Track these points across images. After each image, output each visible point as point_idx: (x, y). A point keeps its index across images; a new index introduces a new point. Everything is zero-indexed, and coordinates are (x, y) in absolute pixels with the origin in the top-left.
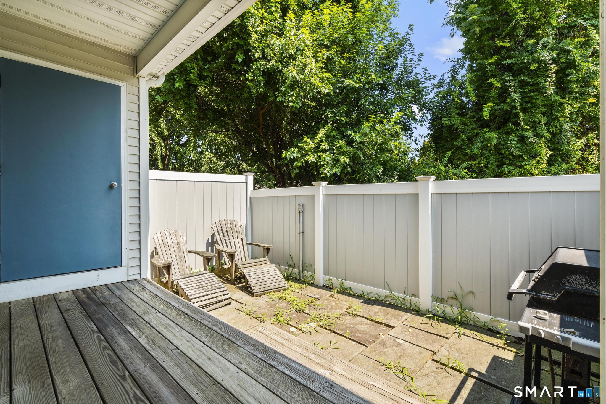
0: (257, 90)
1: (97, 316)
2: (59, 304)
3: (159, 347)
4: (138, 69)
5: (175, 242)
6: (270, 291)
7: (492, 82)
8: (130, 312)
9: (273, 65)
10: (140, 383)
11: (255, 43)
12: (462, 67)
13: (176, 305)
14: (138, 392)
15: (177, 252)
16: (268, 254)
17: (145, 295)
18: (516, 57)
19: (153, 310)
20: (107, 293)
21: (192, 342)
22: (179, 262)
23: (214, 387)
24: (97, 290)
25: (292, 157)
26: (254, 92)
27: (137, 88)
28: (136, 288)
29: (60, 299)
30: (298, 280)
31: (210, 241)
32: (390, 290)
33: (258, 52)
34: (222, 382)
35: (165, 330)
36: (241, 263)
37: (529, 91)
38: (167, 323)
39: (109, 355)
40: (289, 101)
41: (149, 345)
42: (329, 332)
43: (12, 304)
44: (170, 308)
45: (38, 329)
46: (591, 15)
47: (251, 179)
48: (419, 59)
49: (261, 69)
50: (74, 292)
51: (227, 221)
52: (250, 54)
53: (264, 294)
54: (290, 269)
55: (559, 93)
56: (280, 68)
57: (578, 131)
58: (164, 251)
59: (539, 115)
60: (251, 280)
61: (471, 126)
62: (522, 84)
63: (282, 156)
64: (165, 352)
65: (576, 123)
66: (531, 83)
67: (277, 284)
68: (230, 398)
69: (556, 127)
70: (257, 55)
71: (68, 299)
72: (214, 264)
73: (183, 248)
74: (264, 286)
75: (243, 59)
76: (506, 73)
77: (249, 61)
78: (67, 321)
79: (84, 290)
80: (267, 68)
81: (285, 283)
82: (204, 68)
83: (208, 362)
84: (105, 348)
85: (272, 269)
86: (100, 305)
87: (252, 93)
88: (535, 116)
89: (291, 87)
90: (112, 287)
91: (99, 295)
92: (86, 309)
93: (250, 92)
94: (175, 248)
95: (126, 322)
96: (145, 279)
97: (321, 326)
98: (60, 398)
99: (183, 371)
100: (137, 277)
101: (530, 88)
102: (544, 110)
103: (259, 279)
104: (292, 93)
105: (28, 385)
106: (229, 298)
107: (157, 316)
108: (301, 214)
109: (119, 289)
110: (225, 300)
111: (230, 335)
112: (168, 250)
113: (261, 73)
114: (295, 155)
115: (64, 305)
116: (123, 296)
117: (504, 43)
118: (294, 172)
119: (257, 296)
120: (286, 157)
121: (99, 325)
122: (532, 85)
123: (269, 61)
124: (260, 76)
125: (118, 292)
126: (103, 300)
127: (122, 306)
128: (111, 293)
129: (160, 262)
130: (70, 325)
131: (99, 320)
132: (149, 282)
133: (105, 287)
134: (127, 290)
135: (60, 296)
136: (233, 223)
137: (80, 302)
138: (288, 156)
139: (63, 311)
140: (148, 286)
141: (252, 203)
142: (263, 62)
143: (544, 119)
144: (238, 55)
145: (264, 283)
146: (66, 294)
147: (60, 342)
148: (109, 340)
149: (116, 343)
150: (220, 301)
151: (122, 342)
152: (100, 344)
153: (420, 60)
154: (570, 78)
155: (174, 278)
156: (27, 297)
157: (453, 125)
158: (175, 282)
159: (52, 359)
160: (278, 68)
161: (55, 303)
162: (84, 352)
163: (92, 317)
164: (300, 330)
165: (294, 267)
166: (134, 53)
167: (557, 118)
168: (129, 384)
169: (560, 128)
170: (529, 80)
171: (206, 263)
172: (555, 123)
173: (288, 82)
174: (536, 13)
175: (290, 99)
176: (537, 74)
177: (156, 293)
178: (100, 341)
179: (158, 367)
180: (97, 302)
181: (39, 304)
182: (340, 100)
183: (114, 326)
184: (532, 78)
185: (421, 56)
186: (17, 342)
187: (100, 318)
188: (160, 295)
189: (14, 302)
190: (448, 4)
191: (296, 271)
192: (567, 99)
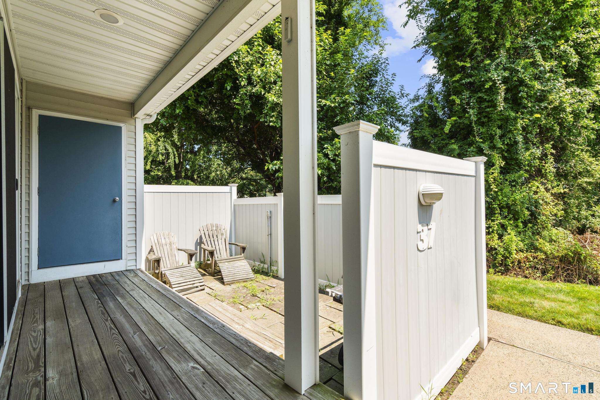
0: (244, 111)
1: (99, 291)
2: (76, 284)
3: (133, 307)
4: (135, 113)
5: (168, 242)
6: (238, 281)
7: (453, 99)
8: (122, 289)
9: (257, 90)
10: (115, 323)
11: (242, 73)
12: (438, 82)
13: (155, 286)
14: (112, 326)
15: (169, 250)
16: (244, 253)
17: (136, 280)
18: (476, 76)
19: (138, 289)
20: (110, 278)
21: (154, 305)
22: (170, 258)
23: (156, 325)
24: (103, 276)
25: (274, 169)
26: (242, 113)
27: (134, 127)
28: (131, 275)
29: (77, 281)
30: (266, 274)
31: (199, 241)
32: (329, 281)
33: (243, 81)
34: (162, 324)
35: (140, 300)
36: (219, 259)
37: (485, 106)
38: (143, 296)
39: (101, 310)
40: (270, 122)
41: (127, 306)
42: (267, 309)
43: (46, 283)
44: (149, 288)
45: (61, 297)
46: (543, 36)
47: (235, 189)
48: (392, 78)
49: (248, 94)
50: (87, 277)
51: (213, 225)
52: (237, 82)
53: (232, 283)
54: (262, 265)
55: (514, 107)
56: (263, 93)
57: (537, 142)
58: (158, 249)
59: (494, 129)
60: (224, 272)
61: (442, 137)
62: (480, 100)
63: (265, 168)
64: (136, 310)
65: (532, 134)
66: (487, 100)
67: (245, 275)
68: (162, 329)
69: (510, 138)
70: (243, 83)
71: (83, 281)
72: (202, 260)
73: (174, 246)
74: (234, 277)
75: (231, 87)
76: (465, 91)
77: (236, 88)
78: (80, 293)
79: (94, 276)
80: (253, 92)
81: (252, 275)
82: (200, 95)
83: (159, 315)
84: (100, 307)
85: (244, 264)
86: (103, 285)
87: (241, 115)
88: (492, 129)
89: (273, 109)
90: (114, 274)
91: (104, 279)
92: (94, 287)
93: (239, 114)
94: (168, 247)
95: (117, 295)
96: (139, 269)
97: (263, 306)
98: (70, 327)
99: (142, 318)
100: (134, 268)
101: (486, 104)
102: (499, 123)
103: (231, 271)
104: (273, 114)
105: (54, 322)
106: (203, 285)
107: (139, 292)
108: (269, 219)
109: (119, 275)
110: (201, 286)
111: (180, 303)
112: (161, 248)
113: (247, 97)
114: (277, 167)
115: (79, 285)
116: (120, 279)
117: (466, 63)
118: (278, 181)
119: (227, 284)
120: (268, 169)
121: (100, 296)
122: (489, 101)
123: (255, 86)
124: (247, 99)
125: (117, 278)
126: (106, 283)
127: (118, 286)
128: (112, 278)
129: (152, 257)
130: (81, 295)
131: (101, 293)
132: (142, 271)
133: (110, 274)
134: (124, 276)
135: (77, 279)
136: (218, 227)
137: (90, 283)
138: (270, 168)
139: (78, 288)
140: (140, 274)
141: (235, 209)
142: (249, 88)
143: (499, 132)
144: (227, 84)
145: (234, 275)
146: (82, 278)
147: (74, 304)
148: (104, 304)
149: (108, 305)
150: (197, 287)
151: (111, 305)
152: (97, 305)
153: (393, 80)
154: (521, 95)
155: (162, 270)
156: (55, 279)
157: (423, 137)
158: (163, 272)
159: (67, 311)
160: (261, 93)
161: (73, 283)
162: (87, 309)
163: (96, 292)
164: (247, 307)
165: (264, 264)
166: (132, 101)
167: (510, 131)
168: (109, 323)
169: (513, 140)
170: (485, 97)
171: (189, 258)
172: (510, 135)
173: (269, 105)
174: (492, 36)
175: (271, 119)
176: (493, 91)
177: (144, 279)
178: (98, 303)
179: (128, 316)
180: (102, 283)
181: (63, 284)
182: (321, 117)
183: (108, 297)
184: (488, 95)
185: (394, 76)
186: (48, 303)
187: (101, 292)
188: (146, 280)
189: (47, 282)
190: (420, 27)
191: (266, 266)
192: (520, 113)
